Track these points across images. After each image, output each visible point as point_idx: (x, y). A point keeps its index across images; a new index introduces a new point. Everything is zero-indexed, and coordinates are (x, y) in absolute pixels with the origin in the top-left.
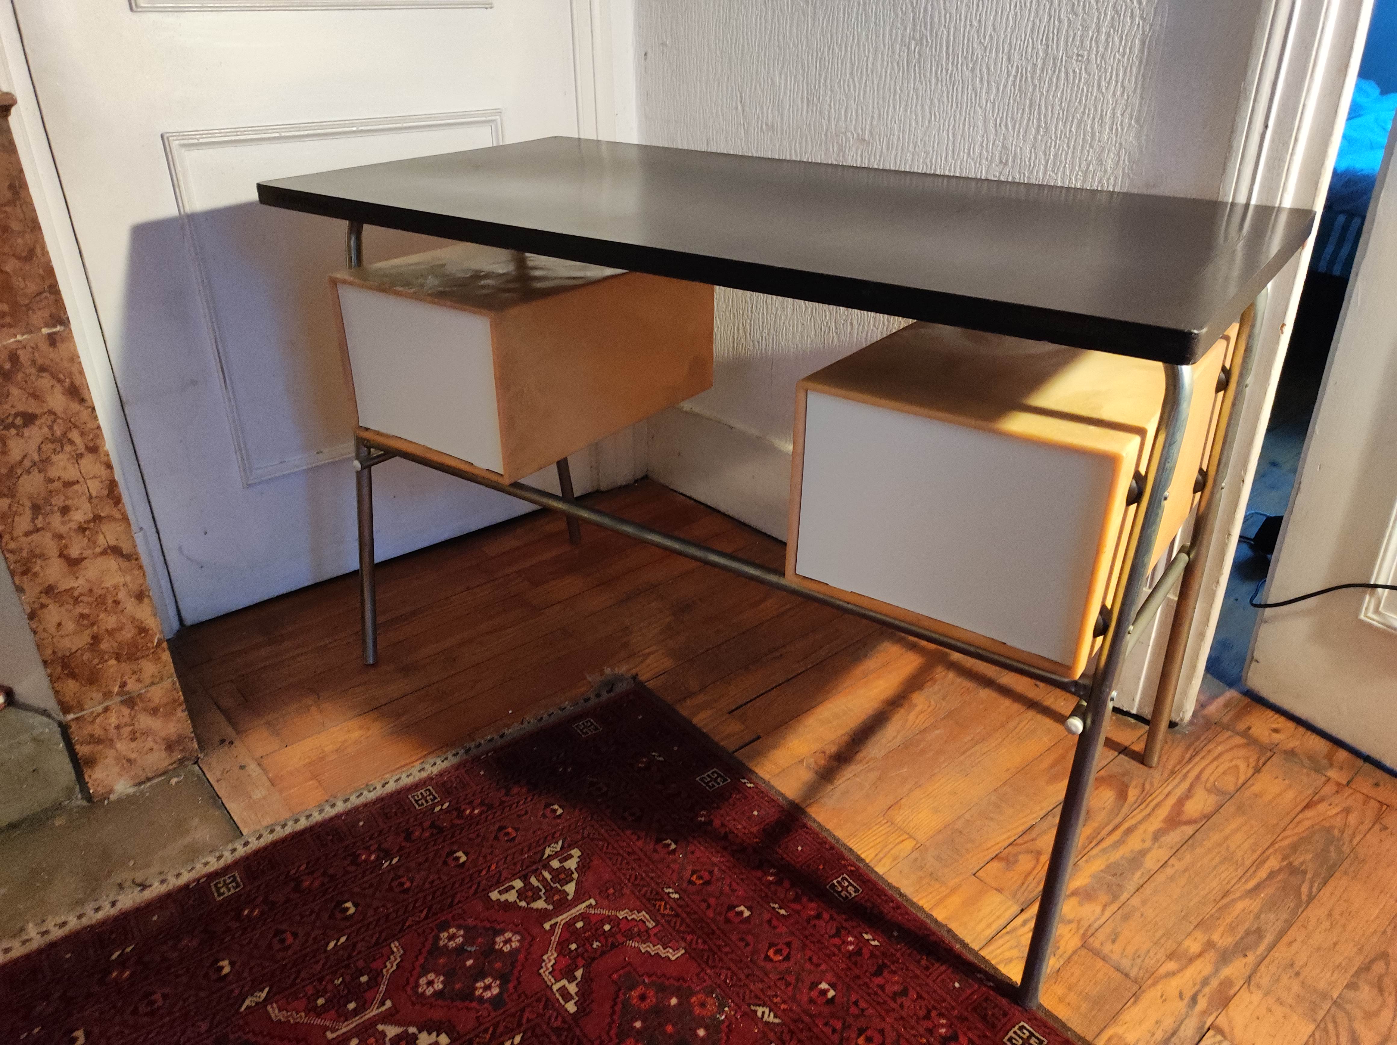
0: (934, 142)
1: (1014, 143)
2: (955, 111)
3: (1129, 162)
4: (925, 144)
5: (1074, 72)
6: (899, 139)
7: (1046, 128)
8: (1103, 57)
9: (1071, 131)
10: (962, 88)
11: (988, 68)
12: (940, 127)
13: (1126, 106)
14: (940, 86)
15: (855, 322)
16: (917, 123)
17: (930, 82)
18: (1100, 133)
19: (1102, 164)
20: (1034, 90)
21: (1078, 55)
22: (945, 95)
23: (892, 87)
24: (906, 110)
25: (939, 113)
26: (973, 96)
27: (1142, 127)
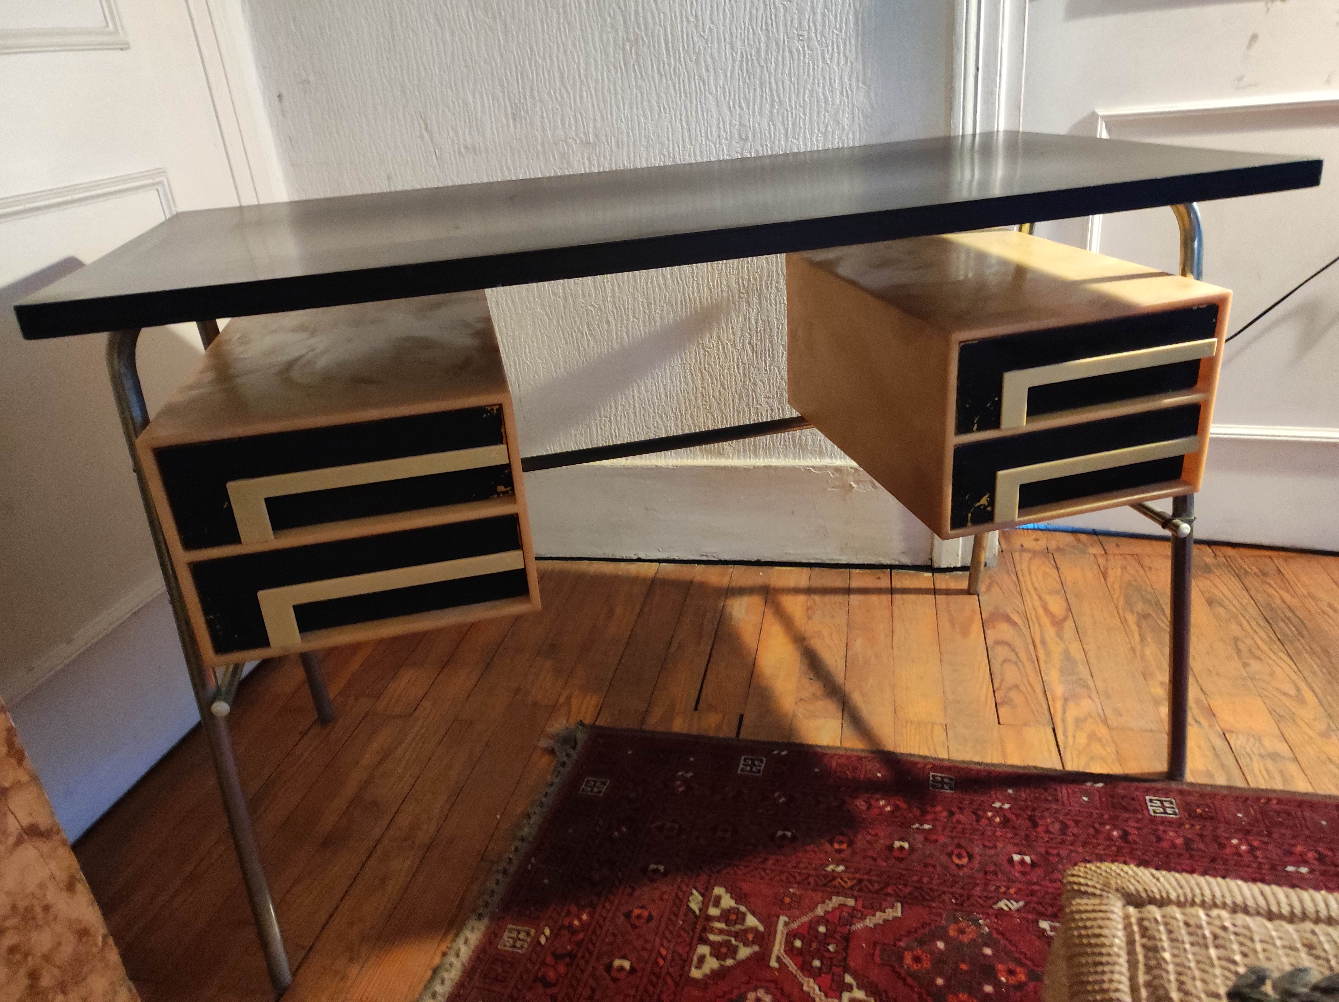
0: (668, 133)
1: (751, 120)
2: (685, 102)
3: (863, 117)
4: (658, 136)
5: (798, 50)
6: (628, 135)
7: (781, 103)
8: (822, 34)
9: (804, 100)
10: (689, 79)
11: (712, 57)
12: (671, 118)
13: (851, 72)
14: (664, 81)
15: (611, 319)
16: (646, 118)
17: (653, 78)
18: (832, 98)
19: (839, 123)
20: (762, 71)
21: (799, 35)
22: (671, 87)
23: (612, 88)
24: (631, 108)
25: (668, 104)
26: (701, 84)
27: (869, 87)
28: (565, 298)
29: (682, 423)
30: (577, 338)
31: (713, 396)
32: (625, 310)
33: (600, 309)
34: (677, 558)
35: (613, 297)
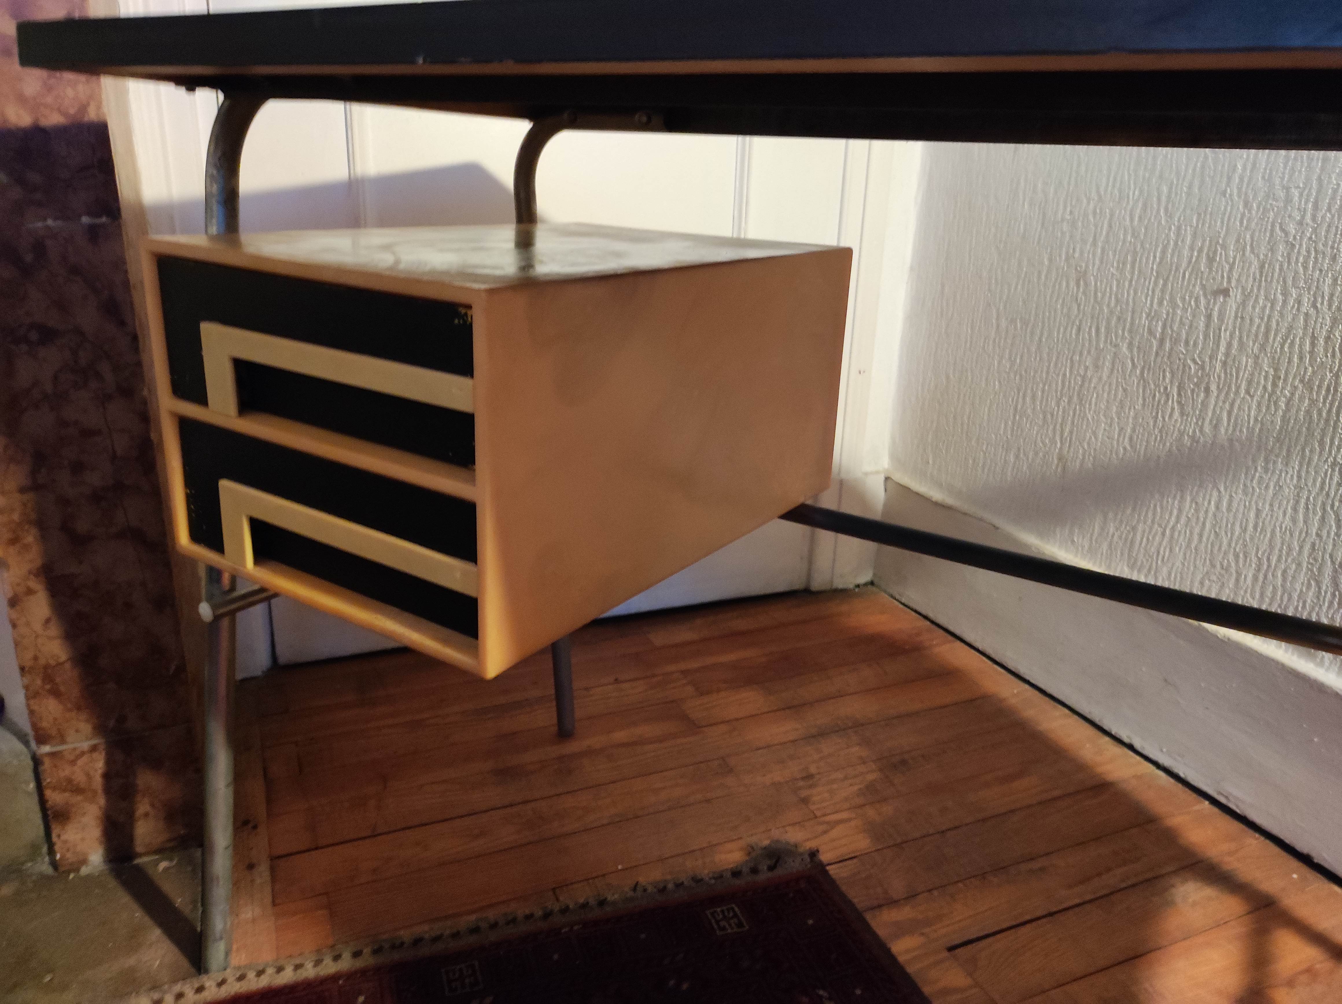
29: (1265, 577)
32: (1237, 378)
33: (1202, 368)
35: (1227, 354)
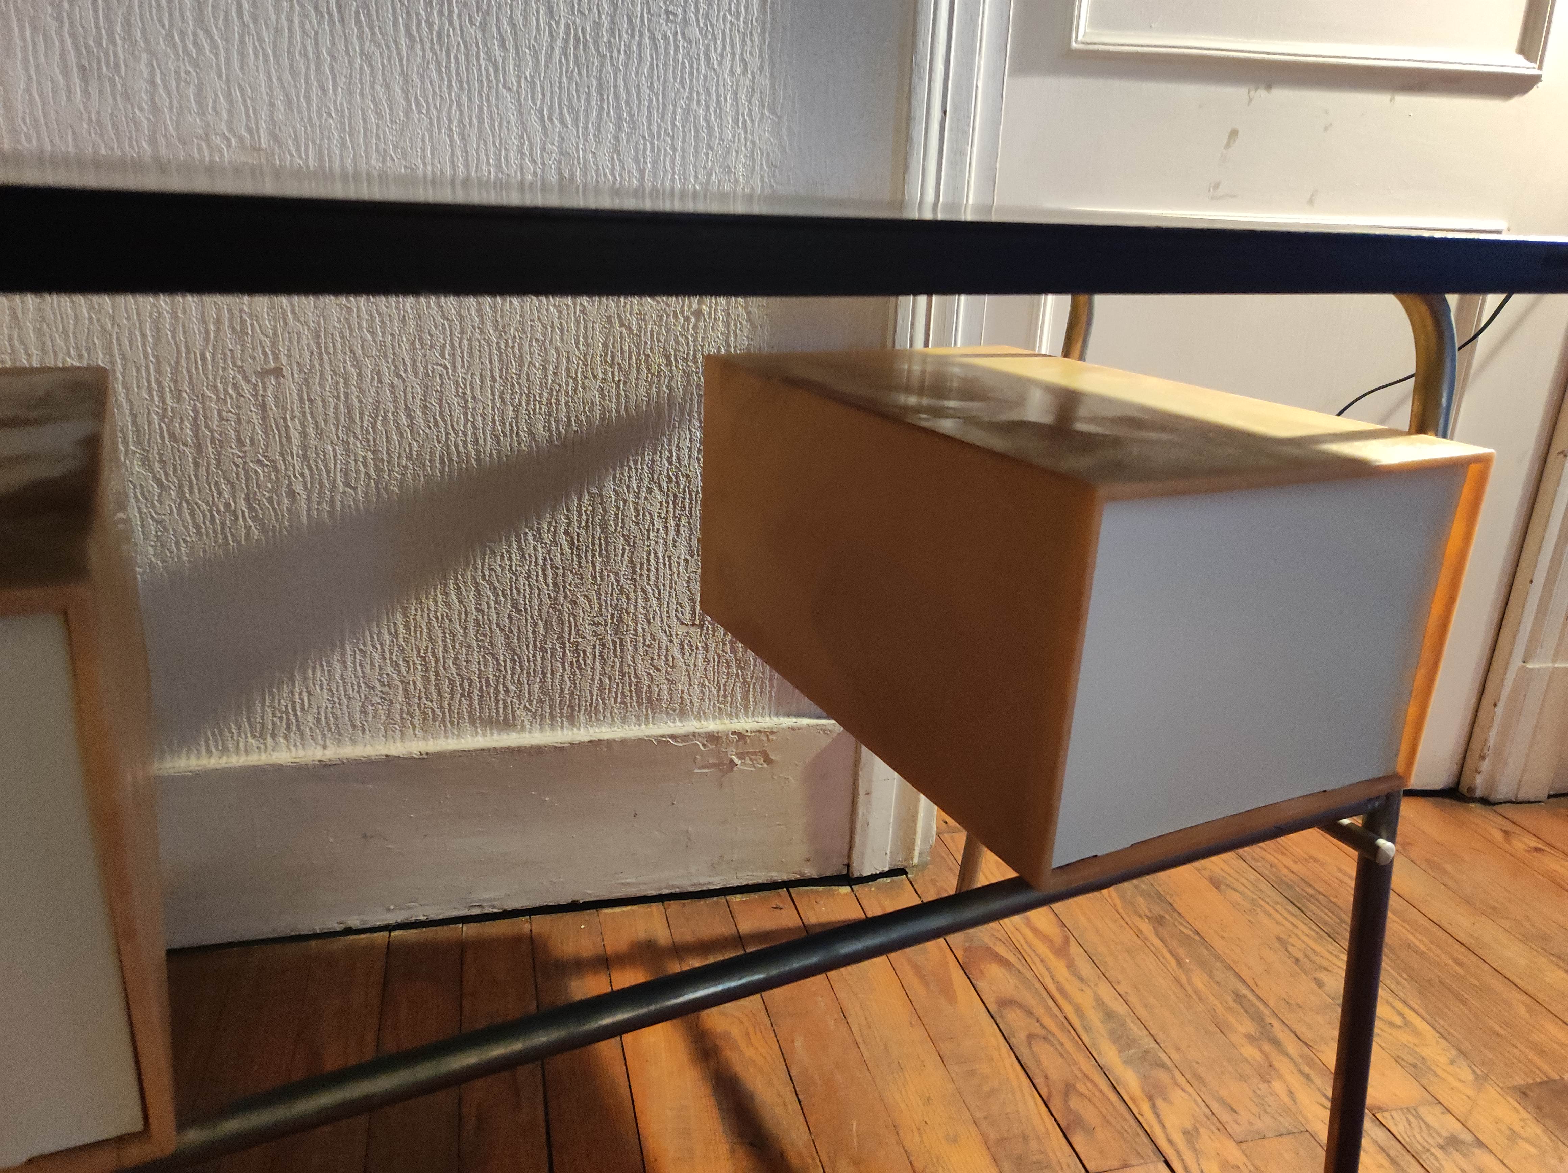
0: (423, 150)
1: (581, 146)
2: (459, 96)
3: (769, 167)
4: (404, 154)
5: (665, 37)
6: (343, 144)
7: (633, 122)
8: (707, 16)
9: (674, 125)
10: (467, 56)
11: (513, 25)
12: (431, 123)
13: (753, 89)
14: (420, 53)
15: (298, 488)
16: (379, 115)
17: (396, 43)
18: (721, 127)
19: (730, 172)
20: (602, 65)
21: (667, 12)
22: (432, 66)
23: (310, 49)
24: (351, 93)
25: (426, 98)
26: (491, 69)
27: (780, 118)
28: (199, 448)
29: (437, 674)
30: (223, 524)
31: (498, 625)
32: (328, 472)
33: (276, 468)
34: (423, 918)
35: (305, 448)
